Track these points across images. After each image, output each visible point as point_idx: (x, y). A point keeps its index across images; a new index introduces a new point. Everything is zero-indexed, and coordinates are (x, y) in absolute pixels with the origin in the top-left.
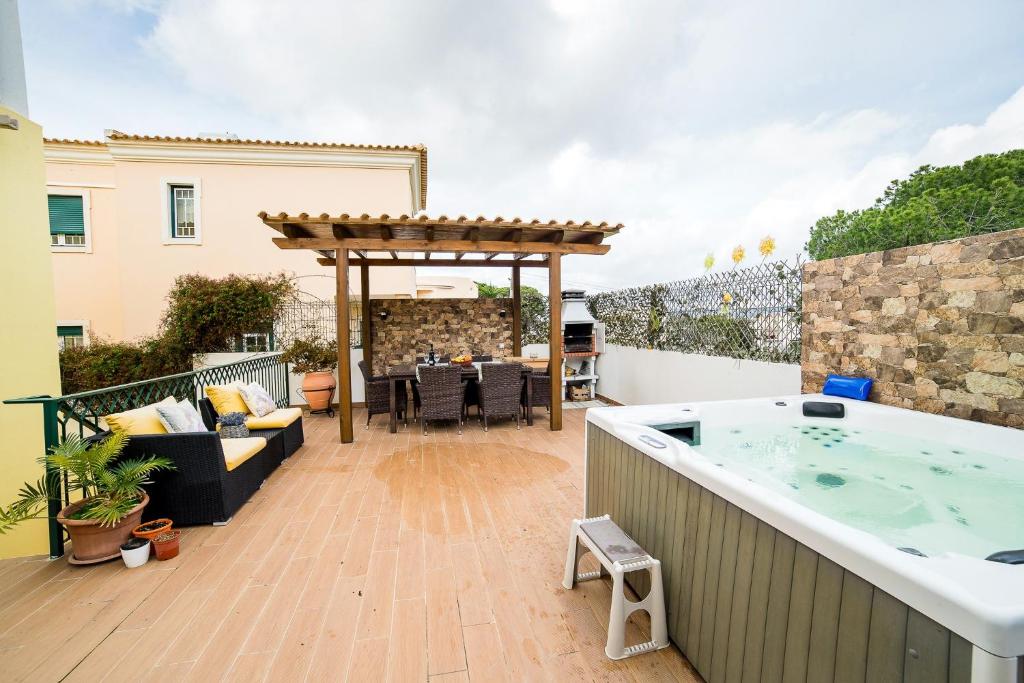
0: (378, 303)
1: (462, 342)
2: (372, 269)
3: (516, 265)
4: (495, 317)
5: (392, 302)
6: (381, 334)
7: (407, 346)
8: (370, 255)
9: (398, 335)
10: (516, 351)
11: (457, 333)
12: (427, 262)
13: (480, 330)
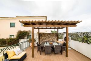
0: (40, 34)
1: (51, 39)
2: (40, 30)
3: (58, 29)
4: (55, 36)
5: (42, 34)
6: (41, 38)
7: (44, 39)
8: (40, 28)
9: (43, 38)
10: (58, 40)
11: (50, 38)
12: (46, 29)
13: (53, 37)
